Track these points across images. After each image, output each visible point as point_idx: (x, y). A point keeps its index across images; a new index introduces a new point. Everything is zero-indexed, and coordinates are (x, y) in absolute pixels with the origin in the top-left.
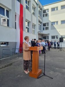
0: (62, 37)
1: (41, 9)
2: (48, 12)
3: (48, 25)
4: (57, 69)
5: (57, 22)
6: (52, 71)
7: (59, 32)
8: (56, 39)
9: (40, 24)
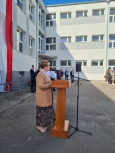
0: (77, 62)
1: (43, 11)
2: (55, 18)
3: (55, 42)
4: (88, 116)
5: (70, 38)
6: (83, 122)
7: (72, 54)
8: (67, 66)
9: (41, 38)
